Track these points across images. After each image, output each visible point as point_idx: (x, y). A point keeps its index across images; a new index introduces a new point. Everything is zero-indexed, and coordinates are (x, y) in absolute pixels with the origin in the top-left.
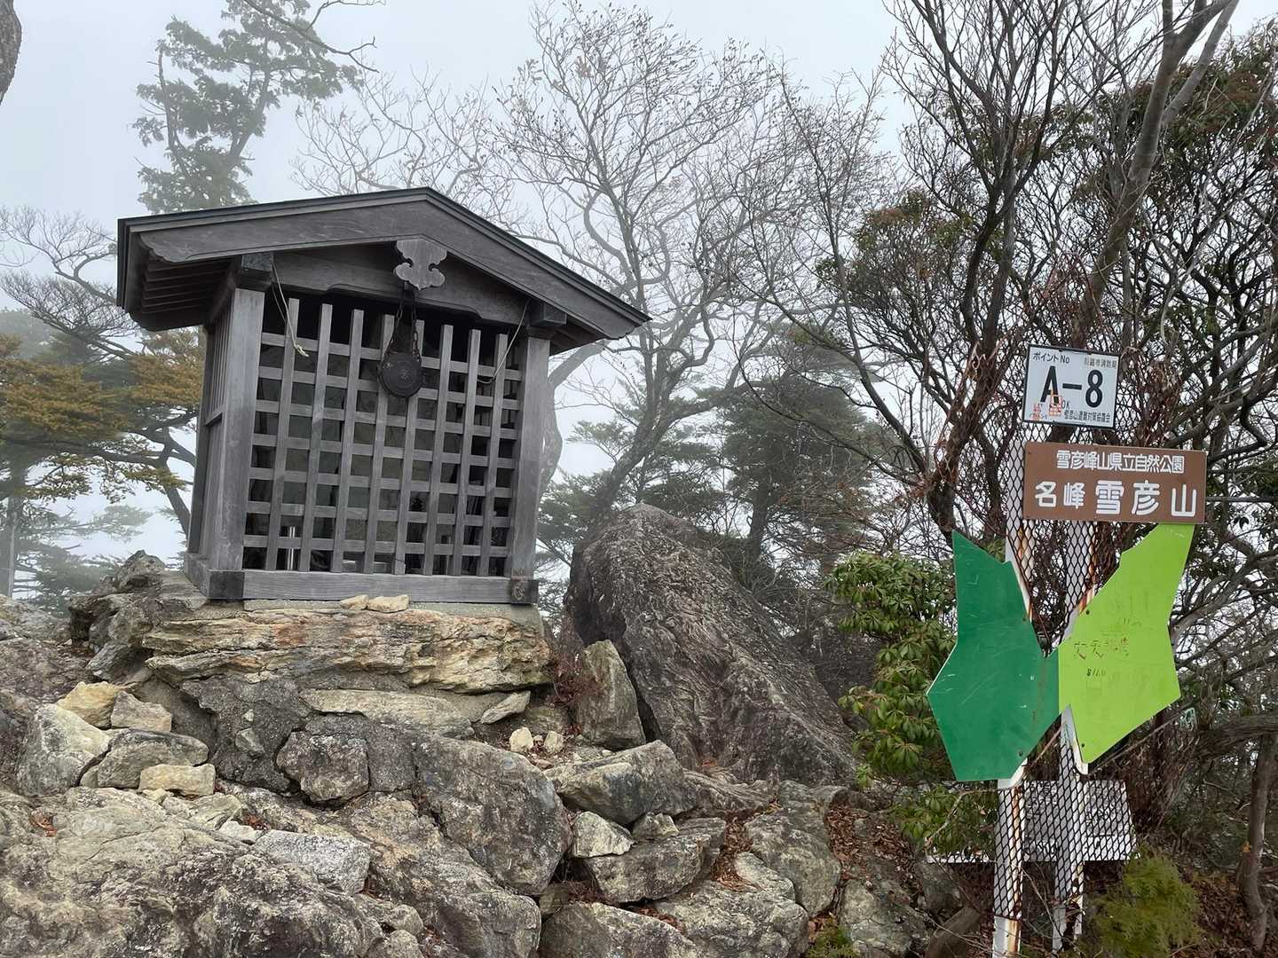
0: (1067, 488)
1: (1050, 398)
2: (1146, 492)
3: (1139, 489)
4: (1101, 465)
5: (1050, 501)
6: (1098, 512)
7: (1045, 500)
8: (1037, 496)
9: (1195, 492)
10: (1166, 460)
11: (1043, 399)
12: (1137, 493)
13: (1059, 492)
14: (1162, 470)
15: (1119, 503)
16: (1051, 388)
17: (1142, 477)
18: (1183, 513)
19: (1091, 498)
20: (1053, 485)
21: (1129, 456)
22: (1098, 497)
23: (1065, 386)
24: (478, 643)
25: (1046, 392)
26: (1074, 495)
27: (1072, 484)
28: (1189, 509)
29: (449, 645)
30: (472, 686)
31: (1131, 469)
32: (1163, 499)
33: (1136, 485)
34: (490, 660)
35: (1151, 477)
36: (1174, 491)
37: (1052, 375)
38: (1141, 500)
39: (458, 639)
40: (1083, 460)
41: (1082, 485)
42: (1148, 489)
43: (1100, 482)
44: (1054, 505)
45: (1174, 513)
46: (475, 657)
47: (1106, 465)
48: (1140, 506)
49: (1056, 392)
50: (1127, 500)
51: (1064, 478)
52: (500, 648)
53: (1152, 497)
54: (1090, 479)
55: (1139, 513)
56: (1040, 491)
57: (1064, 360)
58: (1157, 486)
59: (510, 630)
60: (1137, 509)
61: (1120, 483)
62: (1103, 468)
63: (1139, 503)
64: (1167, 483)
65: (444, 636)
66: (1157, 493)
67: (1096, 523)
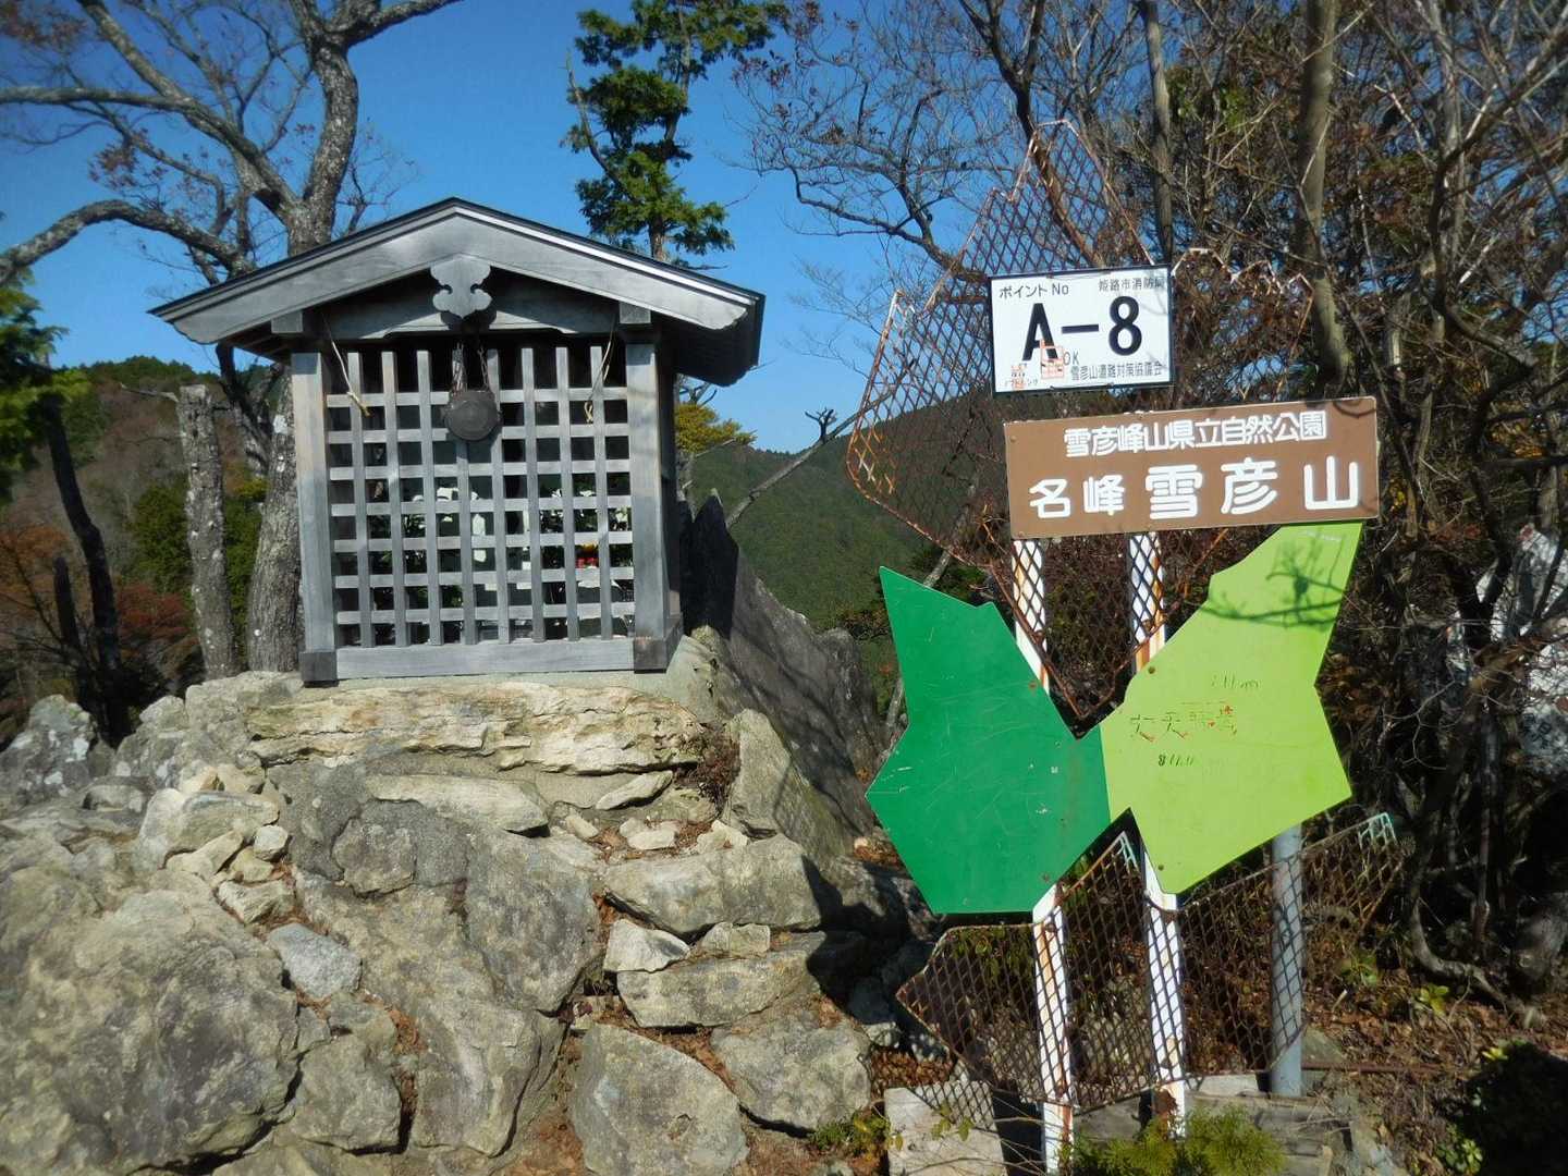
0: (1090, 485)
1: (1040, 353)
2: (1248, 477)
3: (1233, 473)
4: (1152, 442)
5: (1060, 507)
6: (1153, 516)
7: (1049, 508)
8: (1033, 504)
9: (1354, 468)
10: (1288, 421)
11: (1028, 355)
12: (1229, 481)
13: (1075, 493)
14: (1279, 438)
15: (1194, 499)
16: (1039, 336)
17: (1236, 454)
18: (1332, 503)
19: (1137, 496)
20: (1062, 483)
21: (1208, 422)
22: (1151, 494)
23: (1067, 330)
24: (585, 719)
25: (1031, 344)
26: (1105, 497)
27: (1099, 478)
28: (1343, 493)
29: (545, 723)
30: (582, 767)
31: (1214, 443)
32: (1288, 485)
33: (1225, 468)
34: (605, 738)
35: (1258, 451)
36: (1308, 471)
37: (1039, 315)
38: (1239, 490)
39: (557, 714)
40: (1115, 440)
41: (1118, 478)
42: (1251, 471)
43: (1151, 470)
44: (1066, 513)
45: (1311, 504)
46: (583, 734)
47: (1162, 441)
48: (1238, 500)
49: (1049, 339)
50: (1211, 493)
51: (1080, 472)
52: (619, 722)
53: (1263, 483)
54: (1133, 467)
55: (1236, 511)
56: (1039, 495)
57: (1057, 290)
58: (1272, 464)
59: (632, 701)
60: (1234, 505)
61: (1194, 467)
62: (1157, 447)
63: (1235, 495)
64: (1290, 458)
65: (536, 711)
66: (1273, 476)
67: (1153, 534)
